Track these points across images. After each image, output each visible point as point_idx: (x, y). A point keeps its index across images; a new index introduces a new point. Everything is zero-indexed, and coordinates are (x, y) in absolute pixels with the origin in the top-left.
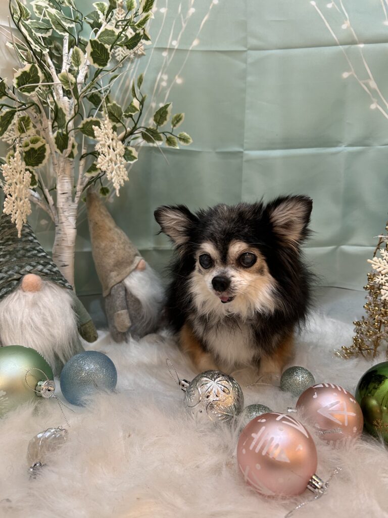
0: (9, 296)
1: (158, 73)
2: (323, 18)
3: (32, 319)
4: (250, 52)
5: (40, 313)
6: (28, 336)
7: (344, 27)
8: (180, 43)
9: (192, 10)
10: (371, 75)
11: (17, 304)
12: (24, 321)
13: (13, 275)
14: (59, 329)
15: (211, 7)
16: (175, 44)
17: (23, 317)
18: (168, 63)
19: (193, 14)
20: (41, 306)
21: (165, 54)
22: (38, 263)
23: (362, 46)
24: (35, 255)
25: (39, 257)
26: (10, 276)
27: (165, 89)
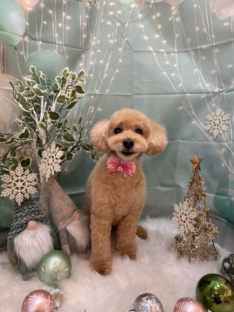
0: (22, 232)
1: (89, 106)
2: (170, 81)
3: (33, 245)
4: (135, 96)
5: (37, 241)
6: (32, 253)
7: (180, 85)
8: (100, 91)
9: (106, 75)
10: (192, 108)
11: (26, 237)
12: (30, 246)
13: (23, 222)
14: (45, 248)
15: (115, 73)
16: (97, 92)
17: (29, 243)
18: (94, 101)
19: (106, 77)
20: (37, 237)
21: (92, 97)
22: (35, 214)
23: (188, 95)
24: (33, 211)
25: (35, 211)
26: (22, 223)
27: (93, 114)
